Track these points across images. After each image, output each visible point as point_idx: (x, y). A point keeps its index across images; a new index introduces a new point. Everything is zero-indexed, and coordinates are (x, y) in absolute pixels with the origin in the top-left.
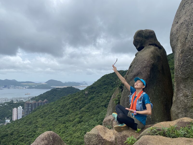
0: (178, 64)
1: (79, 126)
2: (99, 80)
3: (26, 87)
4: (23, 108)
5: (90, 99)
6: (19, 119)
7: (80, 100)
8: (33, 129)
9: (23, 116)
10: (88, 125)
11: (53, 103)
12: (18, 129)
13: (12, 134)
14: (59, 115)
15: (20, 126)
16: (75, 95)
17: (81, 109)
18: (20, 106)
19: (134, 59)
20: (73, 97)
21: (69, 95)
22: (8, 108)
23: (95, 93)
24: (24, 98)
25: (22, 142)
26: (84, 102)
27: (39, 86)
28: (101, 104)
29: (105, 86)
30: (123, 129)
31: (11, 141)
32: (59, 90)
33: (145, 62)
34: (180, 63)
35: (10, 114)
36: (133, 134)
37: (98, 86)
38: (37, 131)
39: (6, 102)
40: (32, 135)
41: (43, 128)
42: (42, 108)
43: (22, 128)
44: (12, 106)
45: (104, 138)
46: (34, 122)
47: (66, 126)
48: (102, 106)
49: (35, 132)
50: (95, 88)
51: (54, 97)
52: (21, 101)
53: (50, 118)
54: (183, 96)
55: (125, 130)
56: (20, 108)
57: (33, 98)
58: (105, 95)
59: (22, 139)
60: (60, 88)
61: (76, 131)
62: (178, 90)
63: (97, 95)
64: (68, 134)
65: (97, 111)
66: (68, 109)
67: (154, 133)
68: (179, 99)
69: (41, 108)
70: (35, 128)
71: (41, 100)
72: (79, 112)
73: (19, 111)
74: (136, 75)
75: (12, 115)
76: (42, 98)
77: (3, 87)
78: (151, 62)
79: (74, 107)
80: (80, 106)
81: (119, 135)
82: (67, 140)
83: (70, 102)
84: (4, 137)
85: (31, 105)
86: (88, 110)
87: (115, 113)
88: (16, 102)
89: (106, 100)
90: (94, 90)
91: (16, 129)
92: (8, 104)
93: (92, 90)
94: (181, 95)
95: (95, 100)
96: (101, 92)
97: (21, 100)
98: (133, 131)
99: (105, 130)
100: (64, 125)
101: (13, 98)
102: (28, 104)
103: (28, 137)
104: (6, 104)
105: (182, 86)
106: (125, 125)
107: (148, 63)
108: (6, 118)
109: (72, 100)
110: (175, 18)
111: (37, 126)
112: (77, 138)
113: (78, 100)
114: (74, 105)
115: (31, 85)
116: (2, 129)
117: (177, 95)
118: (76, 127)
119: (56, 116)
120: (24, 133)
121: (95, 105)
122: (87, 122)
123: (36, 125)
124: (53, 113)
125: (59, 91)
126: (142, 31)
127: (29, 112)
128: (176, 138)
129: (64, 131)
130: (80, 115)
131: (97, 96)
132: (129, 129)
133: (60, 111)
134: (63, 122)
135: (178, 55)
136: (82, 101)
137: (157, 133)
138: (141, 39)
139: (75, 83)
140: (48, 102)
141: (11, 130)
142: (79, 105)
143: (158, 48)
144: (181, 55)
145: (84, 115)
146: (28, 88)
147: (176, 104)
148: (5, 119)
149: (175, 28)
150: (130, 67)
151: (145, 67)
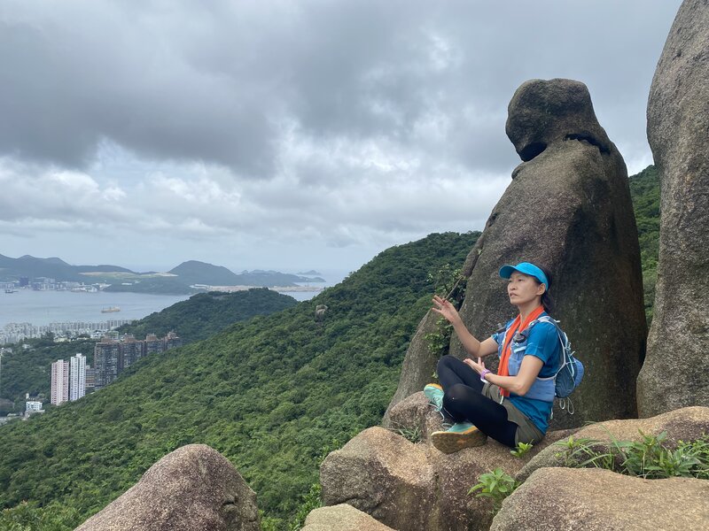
0: (674, 211)
1: (291, 428)
2: (368, 268)
3: (98, 287)
4: (88, 362)
5: (334, 335)
6: (74, 398)
7: (295, 336)
8: (127, 436)
9: (88, 391)
10: (325, 427)
11: (198, 344)
12: (70, 437)
13: (49, 453)
14: (220, 390)
15: (80, 422)
16: (280, 317)
17: (300, 371)
18: (79, 355)
19: (509, 191)
20: (272, 327)
21: (256, 318)
22: (35, 360)
23: (351, 313)
24: (92, 326)
25: (88, 480)
26: (311, 345)
27: (149, 284)
28: (374, 355)
29: (387, 290)
30: (463, 442)
31: (46, 477)
32: (221, 298)
33: (550, 200)
34: (685, 208)
35: (41, 383)
36: (499, 460)
37: (365, 289)
38: (139, 445)
39: (26, 338)
40: (123, 458)
41: (161, 433)
42: (158, 363)
43: (86, 432)
44: (49, 352)
45: (394, 474)
46: (129, 411)
47: (247, 430)
48: (377, 360)
49: (132, 446)
50: (353, 296)
51: (203, 326)
52: (82, 336)
53: (186, 400)
54: (689, 329)
55: (473, 447)
56: (79, 360)
57: (126, 325)
58: (386, 321)
59: (87, 470)
60: (225, 293)
61: (280, 446)
62: (670, 307)
63: (357, 320)
64: (250, 455)
65: (357, 377)
66: (253, 368)
67: (580, 459)
68: (672, 341)
69: (153, 364)
70: (133, 431)
71: (153, 335)
72: (293, 381)
73: (74, 370)
74: (512, 247)
75: (49, 386)
76: (157, 325)
77: (16, 285)
78: (572, 201)
79: (275, 361)
80: (297, 357)
81: (450, 464)
82: (249, 476)
83: (262, 345)
84: (23, 460)
85: (119, 351)
86: (325, 374)
87: (434, 385)
88: (62, 340)
89: (389, 338)
90: (347, 303)
91: (63, 434)
92: (36, 347)
93: (342, 303)
94: (680, 325)
95: (349, 339)
96: (374, 312)
97: (82, 331)
98: (500, 449)
99: (397, 443)
100: (239, 424)
101: (51, 324)
102: (109, 347)
103: (107, 465)
104: (25, 346)
105: (685, 293)
106: (471, 428)
107: (559, 205)
108: (28, 395)
109: (268, 335)
110: (671, 38)
111: (139, 426)
112: (284, 471)
113: (291, 337)
114: (275, 355)
115: (117, 281)
116: (13, 432)
117: (665, 325)
118: (280, 433)
119: (209, 394)
120: (94, 451)
121: (352, 355)
122: (319, 414)
123: (137, 422)
124: (197, 381)
125: (221, 302)
126: (542, 82)
127: (112, 376)
128: (660, 477)
129: (238, 446)
130: (294, 391)
131: (360, 325)
132: (485, 443)
133: (224, 376)
134: (234, 412)
135: (679, 177)
136: (305, 342)
137: (592, 460)
138: (536, 113)
139: (279, 275)
140: (179, 340)
141: (48, 437)
142: (291, 356)
143: (598, 149)
144: (688, 178)
145: (309, 391)
146: (106, 290)
147: (660, 357)
148: (24, 400)
149: (672, 73)
150: (490, 220)
151: (547, 220)
